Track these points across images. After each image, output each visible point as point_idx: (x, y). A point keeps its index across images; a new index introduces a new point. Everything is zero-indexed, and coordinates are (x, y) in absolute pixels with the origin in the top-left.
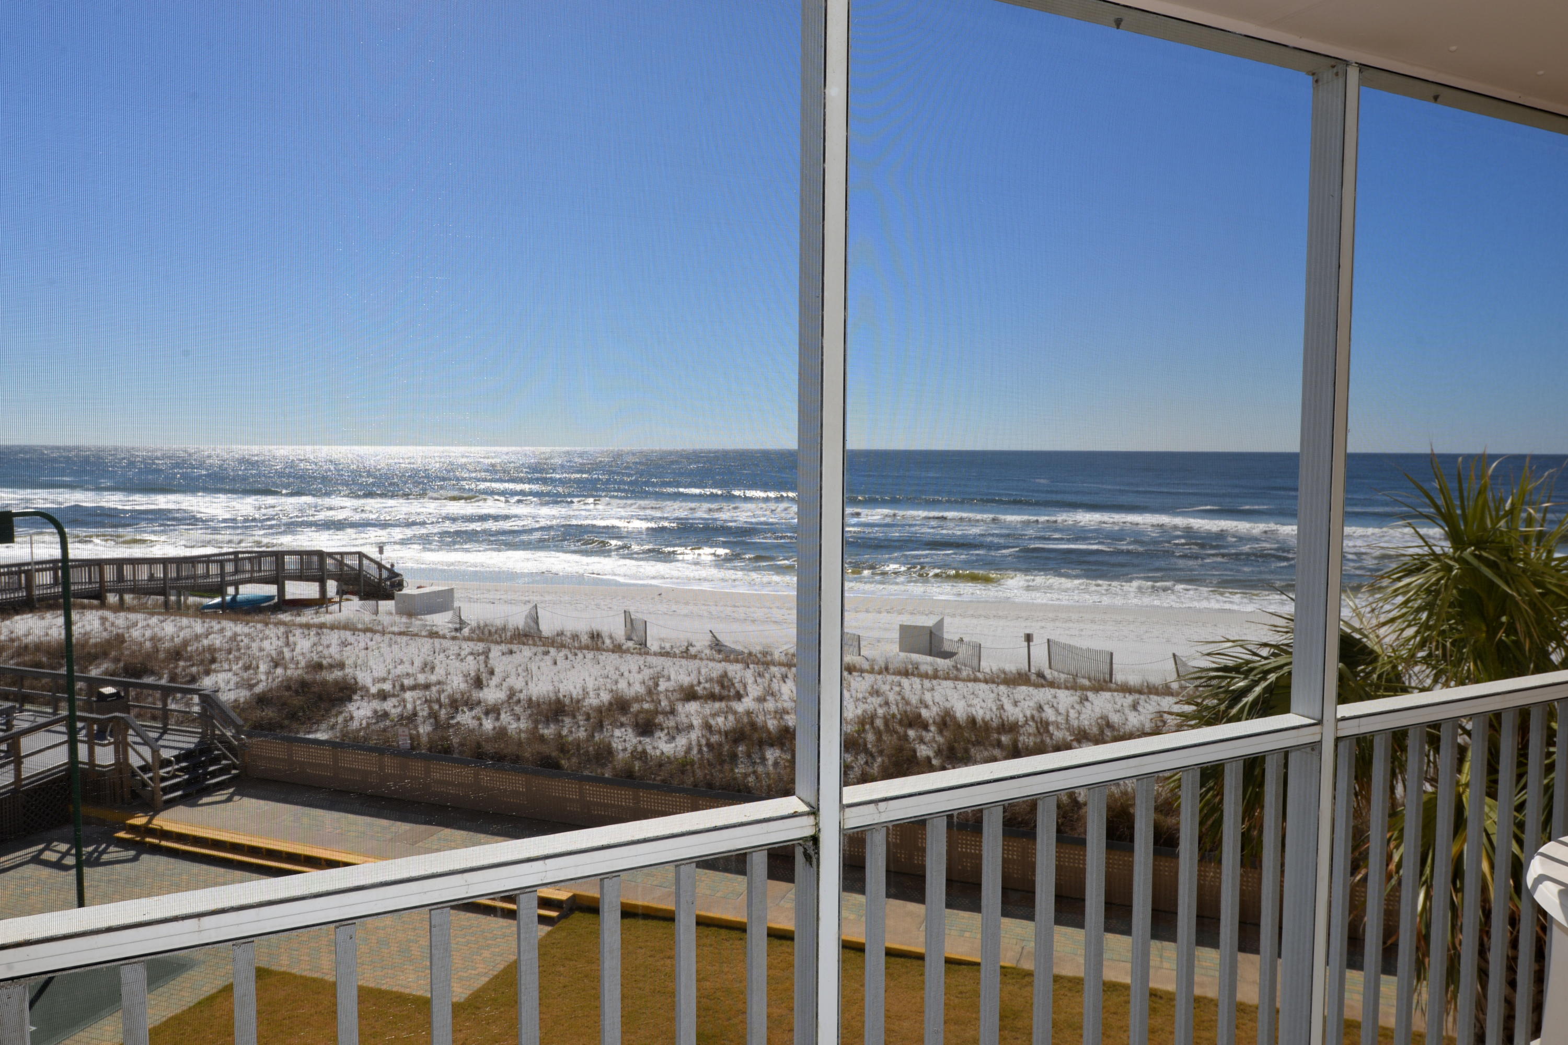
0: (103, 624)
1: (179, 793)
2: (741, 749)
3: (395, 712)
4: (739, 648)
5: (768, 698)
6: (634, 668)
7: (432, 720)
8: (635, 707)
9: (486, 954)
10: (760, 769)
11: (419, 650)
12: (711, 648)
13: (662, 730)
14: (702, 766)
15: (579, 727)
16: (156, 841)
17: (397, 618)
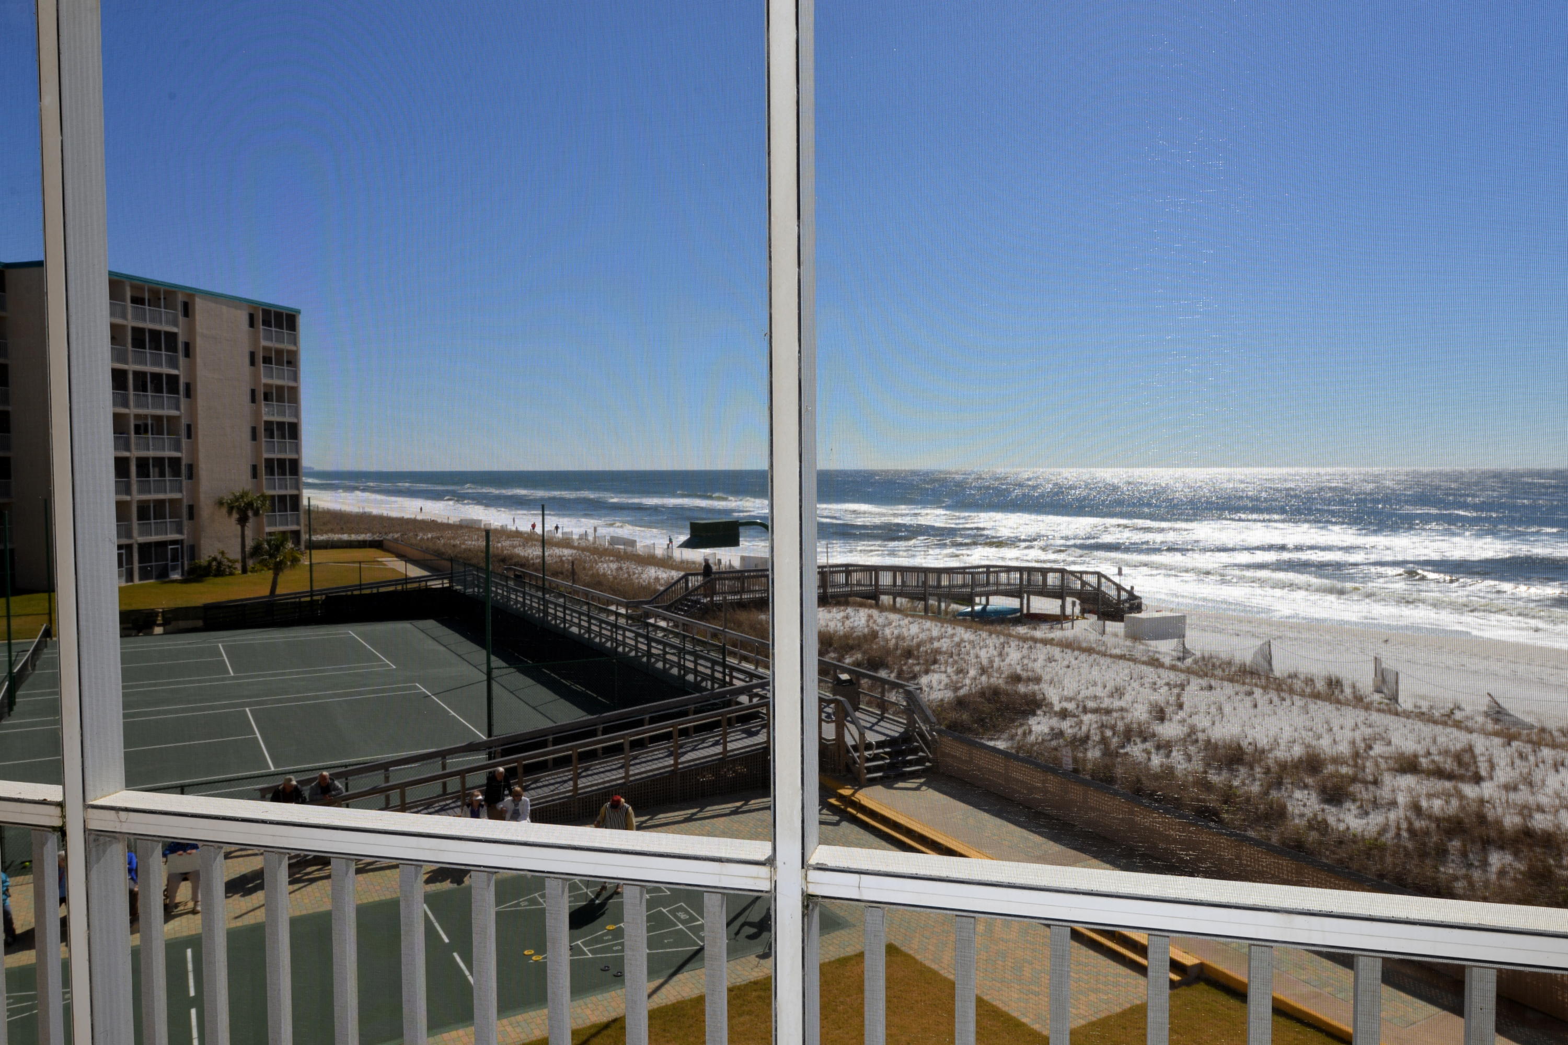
0: (868, 621)
1: (880, 774)
2: (1455, 844)
3: (1069, 732)
4: (1529, 719)
5: (1521, 787)
6: (1350, 723)
7: (1102, 747)
8: (1330, 768)
9: (1093, 997)
10: (1476, 874)
11: (1118, 673)
12: (1486, 714)
13: (1354, 801)
14: (1394, 854)
15: (1254, 780)
16: (854, 812)
17: (1121, 642)
